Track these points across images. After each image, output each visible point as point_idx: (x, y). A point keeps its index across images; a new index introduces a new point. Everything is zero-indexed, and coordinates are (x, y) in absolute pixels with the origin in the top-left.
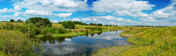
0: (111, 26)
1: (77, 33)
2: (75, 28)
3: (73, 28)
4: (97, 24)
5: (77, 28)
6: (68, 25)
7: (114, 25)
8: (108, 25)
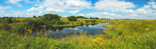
0: (105, 19)
1: (73, 24)
2: (77, 21)
3: (76, 21)
4: (95, 18)
5: (79, 21)
6: (71, 19)
7: (107, 19)
8: (103, 19)
